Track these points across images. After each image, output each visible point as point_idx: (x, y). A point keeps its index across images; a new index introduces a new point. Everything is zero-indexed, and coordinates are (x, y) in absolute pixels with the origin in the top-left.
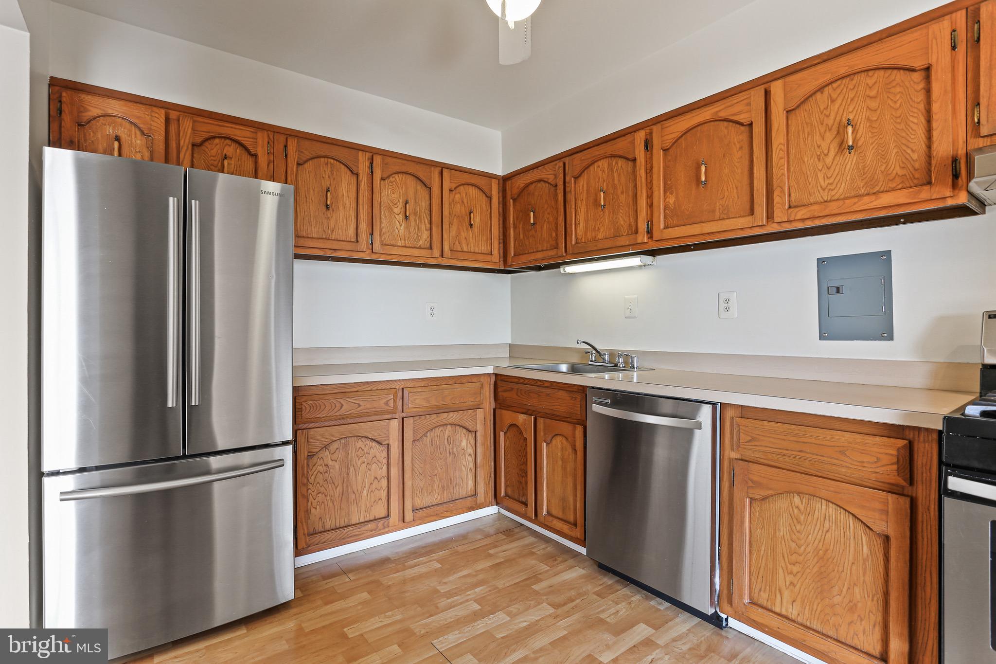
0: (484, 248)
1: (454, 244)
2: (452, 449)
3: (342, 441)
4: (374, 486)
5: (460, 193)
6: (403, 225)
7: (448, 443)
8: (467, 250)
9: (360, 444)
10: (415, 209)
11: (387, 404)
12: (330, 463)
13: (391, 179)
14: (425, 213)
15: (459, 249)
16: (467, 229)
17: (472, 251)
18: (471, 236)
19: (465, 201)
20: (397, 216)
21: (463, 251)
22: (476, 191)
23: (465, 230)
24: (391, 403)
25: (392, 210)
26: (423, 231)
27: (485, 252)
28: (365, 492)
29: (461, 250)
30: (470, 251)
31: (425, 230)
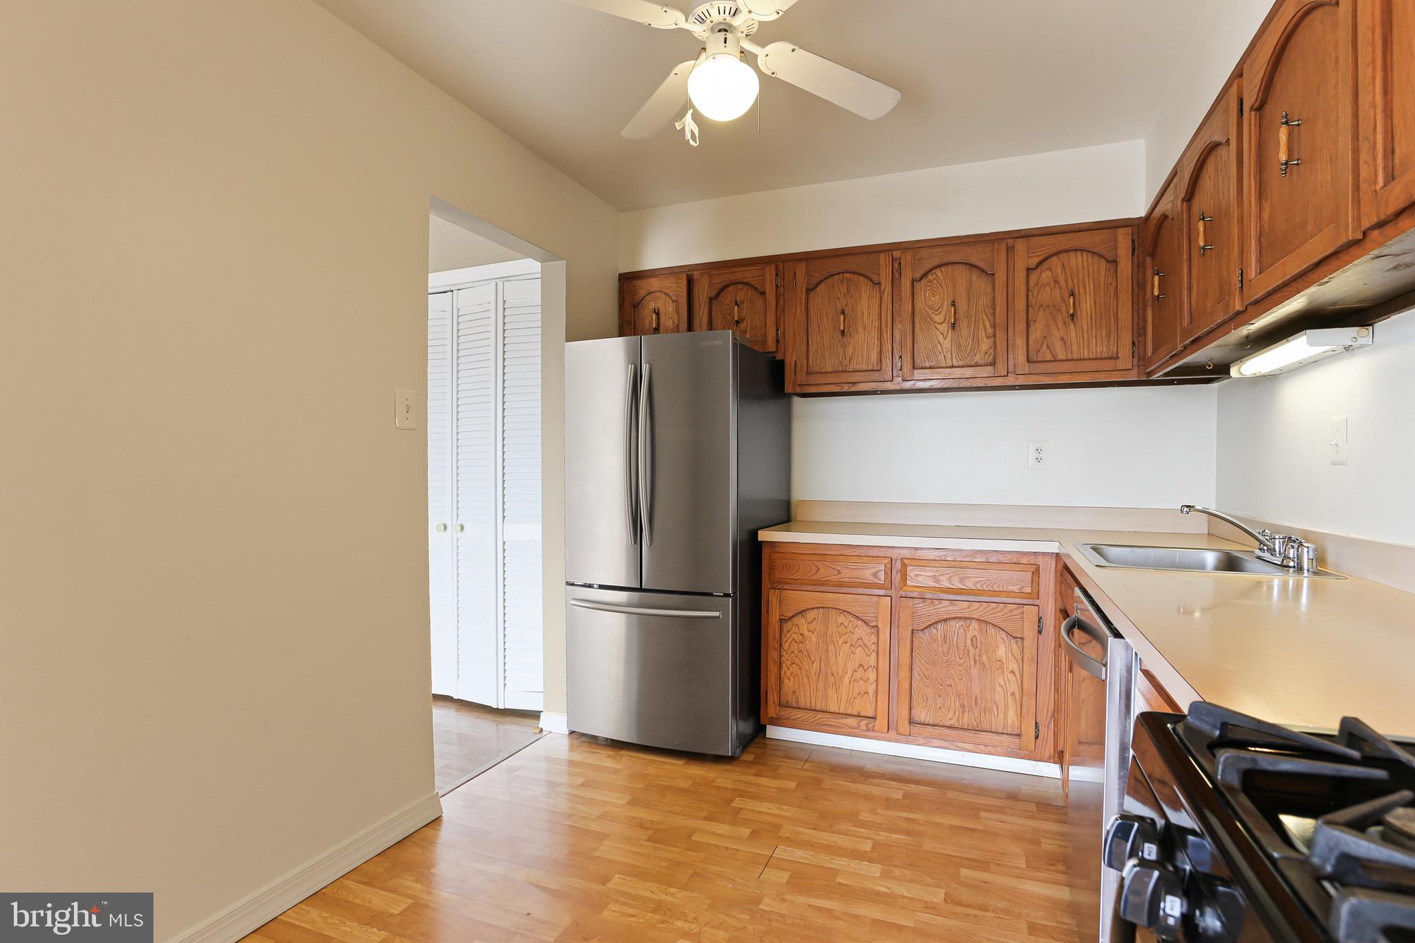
0: (1101, 349)
1: (1039, 350)
2: (980, 655)
3: (821, 611)
4: (858, 675)
5: (1050, 269)
6: (950, 335)
7: (973, 645)
8: (1064, 358)
9: (842, 619)
10: (968, 311)
11: (875, 575)
12: (806, 633)
13: (930, 277)
14: (985, 314)
15: (1049, 357)
16: (1065, 324)
17: (1075, 357)
18: (1073, 333)
19: (1062, 280)
20: (938, 326)
21: (1055, 361)
22: (1085, 258)
23: (1060, 324)
24: (882, 575)
25: (931, 319)
26: (982, 339)
27: (1105, 355)
28: (847, 679)
29: (1053, 359)
30: (1070, 357)
31: (985, 338)
